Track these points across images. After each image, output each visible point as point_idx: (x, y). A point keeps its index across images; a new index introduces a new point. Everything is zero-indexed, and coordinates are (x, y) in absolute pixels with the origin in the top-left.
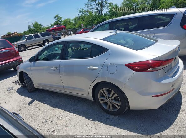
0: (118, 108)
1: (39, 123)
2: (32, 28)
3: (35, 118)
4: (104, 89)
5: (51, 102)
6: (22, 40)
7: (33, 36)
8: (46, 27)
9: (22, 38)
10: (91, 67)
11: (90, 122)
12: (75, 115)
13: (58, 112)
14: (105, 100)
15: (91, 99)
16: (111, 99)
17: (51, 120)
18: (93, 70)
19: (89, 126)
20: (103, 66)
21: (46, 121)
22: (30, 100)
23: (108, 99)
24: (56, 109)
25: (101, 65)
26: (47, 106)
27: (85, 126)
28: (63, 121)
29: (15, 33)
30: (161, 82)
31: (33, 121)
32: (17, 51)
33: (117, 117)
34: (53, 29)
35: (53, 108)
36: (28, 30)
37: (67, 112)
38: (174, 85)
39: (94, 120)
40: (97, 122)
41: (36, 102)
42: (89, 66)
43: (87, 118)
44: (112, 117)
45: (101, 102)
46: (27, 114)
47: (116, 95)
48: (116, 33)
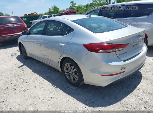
0: (77, 80)
1: (17, 82)
2: (51, 10)
3: (17, 78)
4: (68, 64)
5: (35, 68)
6: (38, 19)
7: (47, 17)
8: (62, 10)
9: (39, 17)
10: (60, 44)
11: (53, 88)
12: (46, 80)
13: (35, 77)
14: (68, 73)
15: (60, 70)
16: (72, 73)
17: (27, 82)
18: (61, 46)
19: (51, 91)
20: (68, 43)
21: (23, 82)
22: (22, 64)
23: (70, 72)
24: (36, 74)
25: (67, 43)
26: (31, 71)
27: (48, 90)
28: (34, 84)
29: (34, 13)
30: (110, 64)
31: (15, 80)
32: (26, 26)
33: (75, 88)
34: (66, 13)
35: (34, 73)
36: (48, 12)
37: (41, 78)
38: (125, 68)
39: (57, 87)
40: (58, 89)
41: (25, 66)
42: (59, 43)
43: (53, 85)
44: (72, 87)
45: (66, 74)
46: (14, 74)
47: (75, 70)
48: (90, 17)
